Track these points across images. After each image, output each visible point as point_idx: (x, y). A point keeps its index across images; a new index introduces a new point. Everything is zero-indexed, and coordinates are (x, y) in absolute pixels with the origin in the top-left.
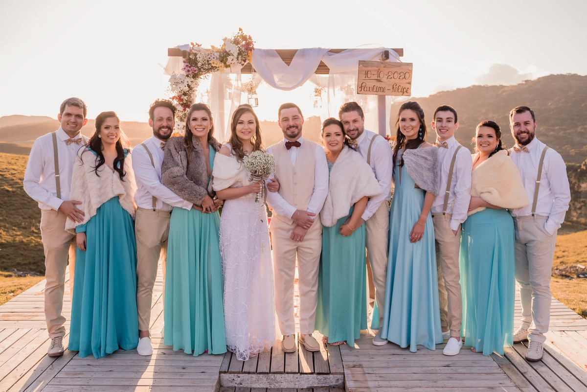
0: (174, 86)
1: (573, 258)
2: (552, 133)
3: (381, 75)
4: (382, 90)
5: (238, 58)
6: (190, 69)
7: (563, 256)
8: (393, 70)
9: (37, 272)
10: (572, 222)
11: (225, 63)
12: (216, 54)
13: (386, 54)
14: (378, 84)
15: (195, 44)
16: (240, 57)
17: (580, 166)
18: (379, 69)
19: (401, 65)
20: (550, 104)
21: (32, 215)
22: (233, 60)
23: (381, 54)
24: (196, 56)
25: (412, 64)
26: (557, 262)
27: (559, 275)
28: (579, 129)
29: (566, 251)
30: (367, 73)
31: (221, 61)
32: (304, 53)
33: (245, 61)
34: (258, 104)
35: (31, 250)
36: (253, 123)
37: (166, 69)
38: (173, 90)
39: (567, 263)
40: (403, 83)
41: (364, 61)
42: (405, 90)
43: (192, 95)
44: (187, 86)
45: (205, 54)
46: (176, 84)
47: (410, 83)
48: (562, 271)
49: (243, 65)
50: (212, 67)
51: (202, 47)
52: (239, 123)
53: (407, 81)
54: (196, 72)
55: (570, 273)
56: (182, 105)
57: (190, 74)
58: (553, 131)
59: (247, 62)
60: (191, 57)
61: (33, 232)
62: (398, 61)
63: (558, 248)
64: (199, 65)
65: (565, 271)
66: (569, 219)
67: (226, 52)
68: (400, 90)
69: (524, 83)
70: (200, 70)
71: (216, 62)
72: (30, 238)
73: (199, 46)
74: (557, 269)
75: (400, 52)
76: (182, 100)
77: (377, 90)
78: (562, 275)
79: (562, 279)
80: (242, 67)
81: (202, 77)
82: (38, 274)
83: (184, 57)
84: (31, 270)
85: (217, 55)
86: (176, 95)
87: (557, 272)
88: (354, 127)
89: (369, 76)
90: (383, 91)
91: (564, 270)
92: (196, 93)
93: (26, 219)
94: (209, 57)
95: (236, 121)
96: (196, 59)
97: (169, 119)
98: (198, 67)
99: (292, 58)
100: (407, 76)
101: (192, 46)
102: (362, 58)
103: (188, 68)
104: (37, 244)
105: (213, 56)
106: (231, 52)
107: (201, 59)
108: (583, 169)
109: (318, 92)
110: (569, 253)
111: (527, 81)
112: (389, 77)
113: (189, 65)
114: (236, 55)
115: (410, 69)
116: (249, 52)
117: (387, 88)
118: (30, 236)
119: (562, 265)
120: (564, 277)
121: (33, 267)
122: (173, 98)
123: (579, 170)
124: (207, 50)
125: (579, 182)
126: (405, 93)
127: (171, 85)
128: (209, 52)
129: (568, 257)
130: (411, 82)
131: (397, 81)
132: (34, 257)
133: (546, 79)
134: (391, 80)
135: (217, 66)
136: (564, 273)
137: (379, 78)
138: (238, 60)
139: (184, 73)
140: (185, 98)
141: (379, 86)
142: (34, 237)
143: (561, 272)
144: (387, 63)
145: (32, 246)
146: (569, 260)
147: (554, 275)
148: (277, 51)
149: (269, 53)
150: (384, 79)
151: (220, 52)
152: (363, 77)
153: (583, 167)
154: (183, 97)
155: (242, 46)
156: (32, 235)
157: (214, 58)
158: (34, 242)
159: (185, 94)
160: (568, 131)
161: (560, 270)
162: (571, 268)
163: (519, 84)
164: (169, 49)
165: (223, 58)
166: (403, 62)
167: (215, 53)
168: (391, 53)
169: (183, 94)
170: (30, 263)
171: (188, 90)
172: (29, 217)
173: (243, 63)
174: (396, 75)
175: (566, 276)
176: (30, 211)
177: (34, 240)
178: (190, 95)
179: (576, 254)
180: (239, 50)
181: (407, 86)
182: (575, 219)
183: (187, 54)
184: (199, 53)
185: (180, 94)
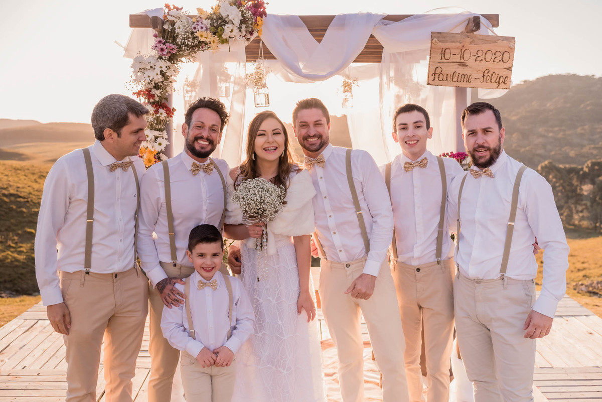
0: (139, 74)
1: (596, 270)
2: (551, 135)
3: (466, 56)
4: (467, 79)
5: (240, 29)
6: (164, 47)
7: (584, 269)
8: (485, 47)
9: (12, 291)
10: (574, 225)
11: (220, 36)
12: (205, 22)
13: (475, 22)
14: (461, 70)
15: (172, 7)
16: (244, 26)
17: (582, 169)
18: (463, 46)
19: (496, 39)
20: (548, 105)
21: (9, 227)
22: (232, 31)
23: (467, 22)
24: (174, 25)
25: (514, 38)
26: (579, 276)
27: (586, 292)
28: (579, 130)
29: (586, 262)
30: (443, 52)
31: (214, 33)
32: (344, 20)
33: (251, 33)
34: (269, 103)
35: (7, 266)
36: (279, 133)
37: (126, 50)
38: (137, 81)
39: (591, 277)
40: (498, 68)
41: (440, 33)
42: (502, 79)
43: (168, 89)
44: (159, 73)
45: (188, 22)
46: (143, 70)
47: (509, 69)
48: (589, 288)
49: (248, 40)
50: (199, 42)
51: (182, 11)
52: (260, 135)
53: (506, 65)
54: (174, 52)
55: (598, 289)
56: (153, 104)
57: (164, 55)
58: (552, 132)
59: (255, 35)
60: (166, 27)
61: (10, 246)
62: (491, 34)
63: (575, 258)
64: (179, 40)
65: (592, 287)
66: (571, 223)
67: (221, 18)
68: (493, 80)
69: (523, 83)
70: (180, 47)
71: (205, 34)
72: (6, 253)
73: (178, 9)
74: (582, 285)
75: (494, 20)
76: (153, 96)
77: (459, 80)
78: (590, 292)
79: (590, 296)
80: (246, 44)
81: (183, 59)
82: (14, 293)
83: (155, 27)
84: (6, 289)
85: (207, 23)
86: (143, 89)
87: (583, 288)
88: (315, 133)
89: (447, 56)
90: (468, 81)
91: (591, 285)
92: (174, 85)
93: (3, 232)
94: (193, 26)
95: (254, 131)
96: (173, 30)
97: (212, 129)
98: (176, 44)
99: (326, 30)
100: (506, 56)
101: (167, 10)
102: (437, 28)
103: (162, 46)
104: (13, 260)
105: (200, 25)
106: (230, 18)
107: (181, 30)
108: (585, 171)
109: (347, 87)
110: (589, 264)
111: (525, 82)
112: (479, 59)
113: (163, 41)
114: (237, 22)
115: (512, 46)
116: (259, 18)
117: (475, 75)
118: (6, 250)
119: (585, 279)
120: (592, 295)
121: (8, 285)
122: (138, 94)
123: (581, 173)
124: (191, 17)
125: (581, 184)
126: (502, 85)
127: (134, 72)
128: (194, 20)
129: (590, 269)
130: (511, 67)
131: (490, 65)
132: (10, 275)
133: (544, 79)
134: (480, 63)
135: (208, 41)
136: (591, 289)
137: (462, 61)
138: (240, 31)
139: (155, 53)
140: (157, 93)
141: (462, 73)
142: (11, 251)
143: (587, 288)
144: (475, 36)
145: (8, 263)
146: (591, 273)
147: (580, 292)
148: (302, 18)
149: (289, 22)
150: (471, 62)
151: (212, 19)
152: (438, 58)
153: (586, 170)
154: (154, 91)
155: (249, 8)
156: (8, 250)
157: (202, 28)
158: (10, 257)
159: (157, 87)
160: (567, 133)
161: (586, 286)
162: (598, 283)
163: (518, 85)
164: (130, 15)
165: (217, 28)
166: (499, 35)
167: (204, 20)
168: (482, 20)
169: (155, 87)
170: (5, 281)
171: (161, 80)
172: (6, 230)
173: (249, 36)
174: (489, 56)
175: (595, 294)
176: (8, 223)
177: (11, 255)
178: (166, 88)
179: (598, 266)
180: (242, 15)
181: (505, 73)
182: (577, 222)
183: (160, 22)
184: (178, 21)
185: (150, 86)
